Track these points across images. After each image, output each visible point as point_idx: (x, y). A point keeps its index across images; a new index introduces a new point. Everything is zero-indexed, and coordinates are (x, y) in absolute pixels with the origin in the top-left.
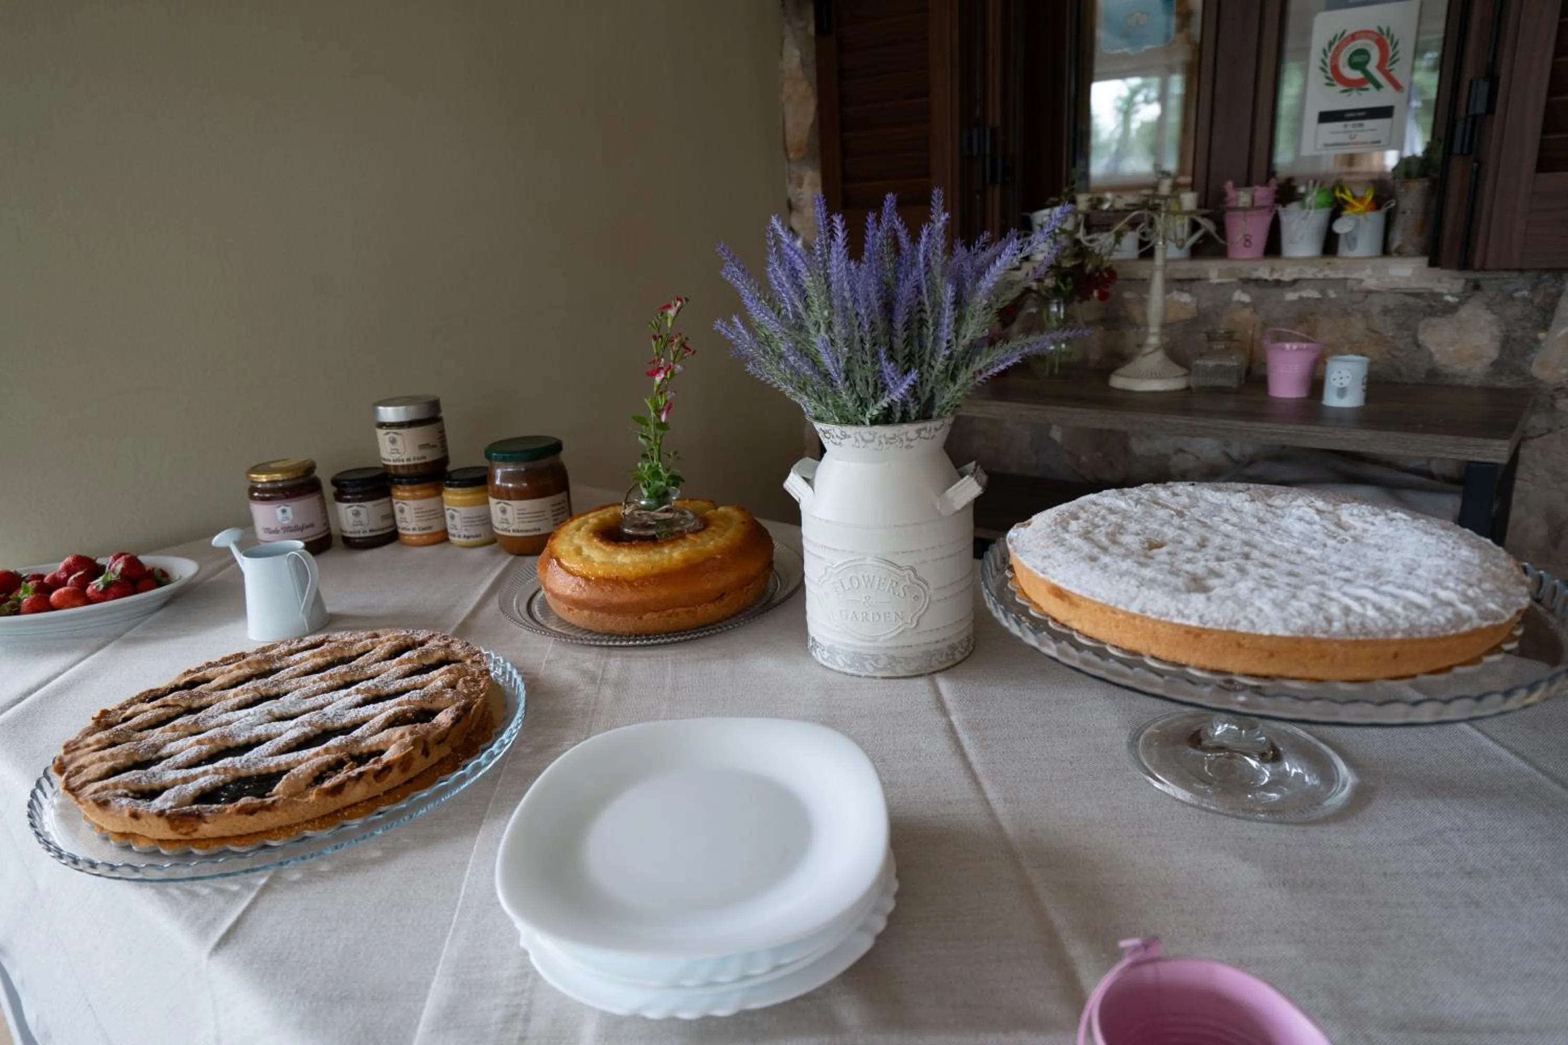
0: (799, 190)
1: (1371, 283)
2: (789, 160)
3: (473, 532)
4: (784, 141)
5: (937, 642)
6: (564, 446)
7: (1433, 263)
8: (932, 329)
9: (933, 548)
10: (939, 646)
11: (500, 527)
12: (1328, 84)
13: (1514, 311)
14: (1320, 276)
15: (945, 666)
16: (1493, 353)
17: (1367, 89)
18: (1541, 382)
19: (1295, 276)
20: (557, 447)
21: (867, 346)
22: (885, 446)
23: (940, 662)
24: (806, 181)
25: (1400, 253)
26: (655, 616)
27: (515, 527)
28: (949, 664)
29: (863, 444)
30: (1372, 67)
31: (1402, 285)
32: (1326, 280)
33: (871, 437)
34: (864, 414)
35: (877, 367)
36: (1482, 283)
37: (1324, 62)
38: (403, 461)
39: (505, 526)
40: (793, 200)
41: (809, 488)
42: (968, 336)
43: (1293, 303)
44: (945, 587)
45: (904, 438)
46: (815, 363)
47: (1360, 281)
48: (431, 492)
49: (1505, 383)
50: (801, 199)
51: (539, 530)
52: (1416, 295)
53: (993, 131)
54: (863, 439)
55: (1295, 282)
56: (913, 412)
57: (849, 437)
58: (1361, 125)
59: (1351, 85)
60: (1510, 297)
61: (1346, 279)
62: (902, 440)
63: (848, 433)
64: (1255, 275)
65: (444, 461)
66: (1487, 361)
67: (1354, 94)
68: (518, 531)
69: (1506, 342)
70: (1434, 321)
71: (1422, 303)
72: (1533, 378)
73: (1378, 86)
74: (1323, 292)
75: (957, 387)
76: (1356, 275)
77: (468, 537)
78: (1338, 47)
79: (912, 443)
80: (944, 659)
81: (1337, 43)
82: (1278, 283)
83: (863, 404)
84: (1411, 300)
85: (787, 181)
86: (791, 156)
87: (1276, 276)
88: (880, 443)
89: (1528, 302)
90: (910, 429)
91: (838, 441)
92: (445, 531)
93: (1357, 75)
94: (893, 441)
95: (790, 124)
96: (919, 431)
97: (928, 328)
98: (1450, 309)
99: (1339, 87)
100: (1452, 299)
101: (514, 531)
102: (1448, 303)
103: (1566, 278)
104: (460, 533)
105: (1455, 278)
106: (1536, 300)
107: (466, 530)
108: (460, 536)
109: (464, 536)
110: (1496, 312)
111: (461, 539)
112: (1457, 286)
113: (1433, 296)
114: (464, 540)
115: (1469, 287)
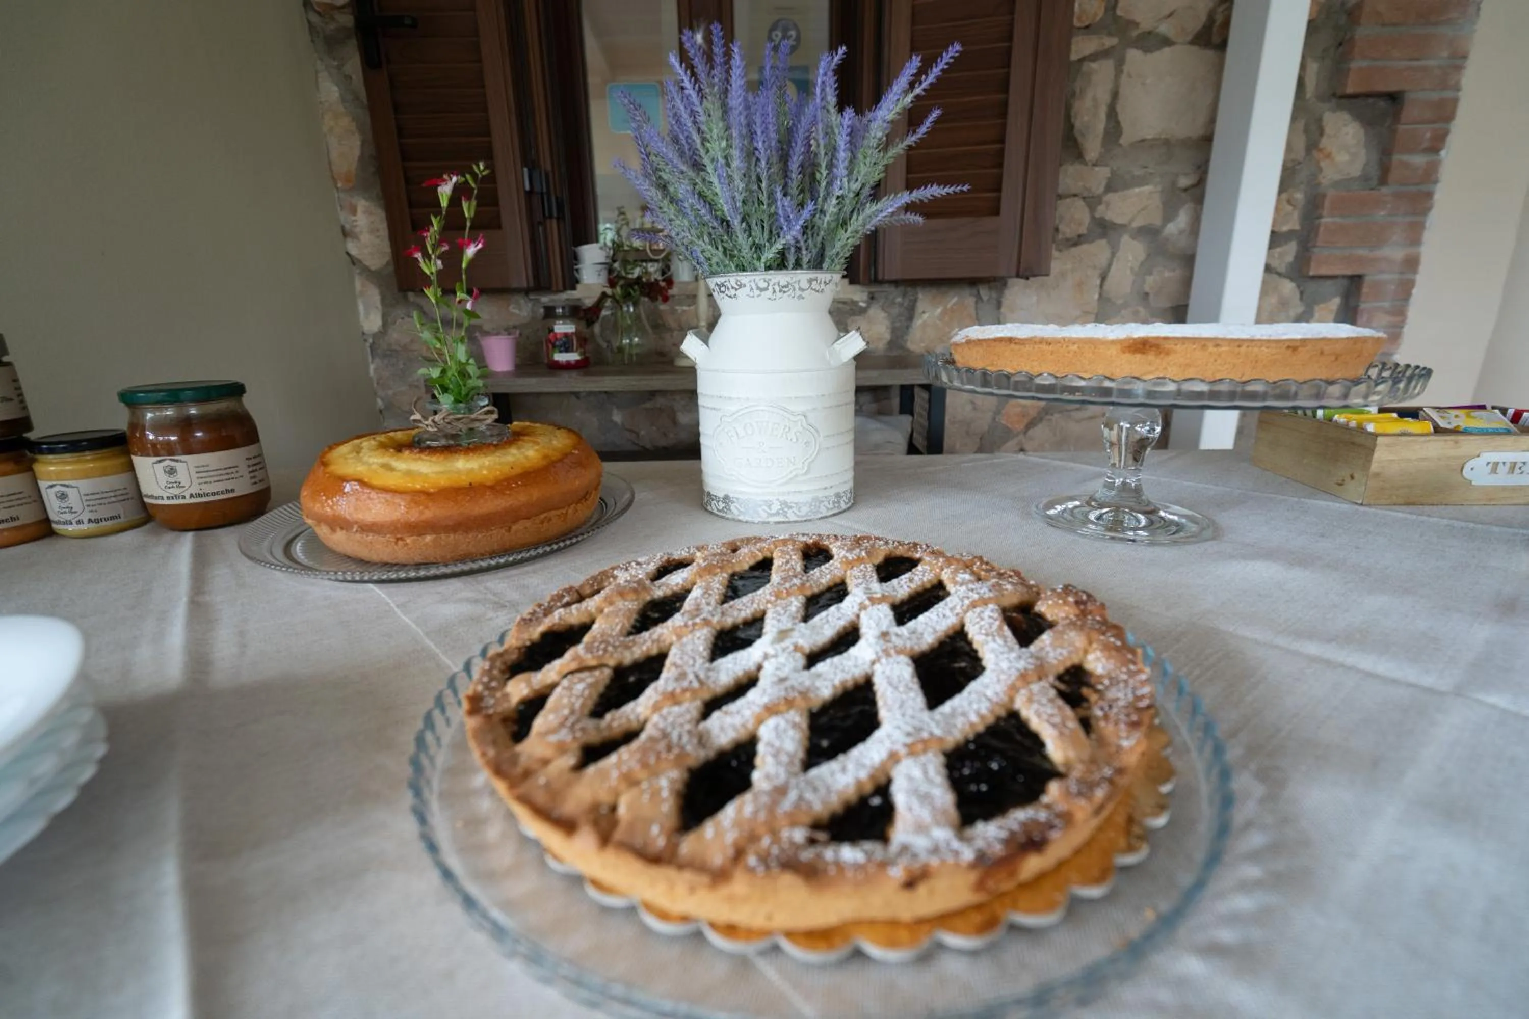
0: (354, 218)
2: (337, 189)
3: (104, 512)
4: (331, 170)
5: (826, 488)
6: (247, 388)
7: (852, 282)
8: (825, 173)
9: (823, 395)
10: (827, 493)
11: (165, 495)
13: (895, 311)
15: (831, 513)
16: (887, 336)
18: (913, 352)
20: (236, 390)
21: (764, 185)
22: (779, 294)
23: (828, 509)
24: (360, 210)
26: (527, 523)
27: (195, 490)
28: (836, 511)
29: (758, 292)
33: (765, 285)
34: (759, 259)
35: (773, 210)
36: (876, 295)
39: (176, 491)
40: (347, 227)
41: (705, 346)
42: (860, 179)
44: (833, 435)
45: (797, 287)
46: (711, 206)
48: (10, 466)
49: (895, 353)
50: (356, 226)
51: (233, 491)
52: (844, 303)
53: (547, 175)
54: (758, 288)
56: (805, 260)
57: (745, 286)
60: (893, 303)
62: (794, 290)
63: (743, 282)
65: (25, 423)
66: (885, 342)
68: (200, 495)
69: (893, 330)
70: (856, 318)
71: (848, 308)
72: (908, 350)
75: (848, 234)
77: (97, 521)
79: (804, 294)
80: (831, 506)
83: (758, 248)
84: (841, 306)
85: (339, 209)
86: (339, 185)
88: (774, 292)
89: (901, 305)
90: (802, 277)
91: (733, 292)
92: (47, 521)
94: (786, 290)
95: (334, 155)
96: (810, 281)
97: (821, 173)
98: (863, 311)
100: (862, 304)
101: (191, 496)
102: (861, 307)
103: (919, 290)
104: (80, 518)
105: (863, 292)
106: (906, 304)
107: (91, 511)
108: (79, 522)
109: (90, 521)
110: (886, 312)
111: (81, 527)
112: (865, 296)
113: (854, 303)
114: (85, 527)
115: (872, 297)
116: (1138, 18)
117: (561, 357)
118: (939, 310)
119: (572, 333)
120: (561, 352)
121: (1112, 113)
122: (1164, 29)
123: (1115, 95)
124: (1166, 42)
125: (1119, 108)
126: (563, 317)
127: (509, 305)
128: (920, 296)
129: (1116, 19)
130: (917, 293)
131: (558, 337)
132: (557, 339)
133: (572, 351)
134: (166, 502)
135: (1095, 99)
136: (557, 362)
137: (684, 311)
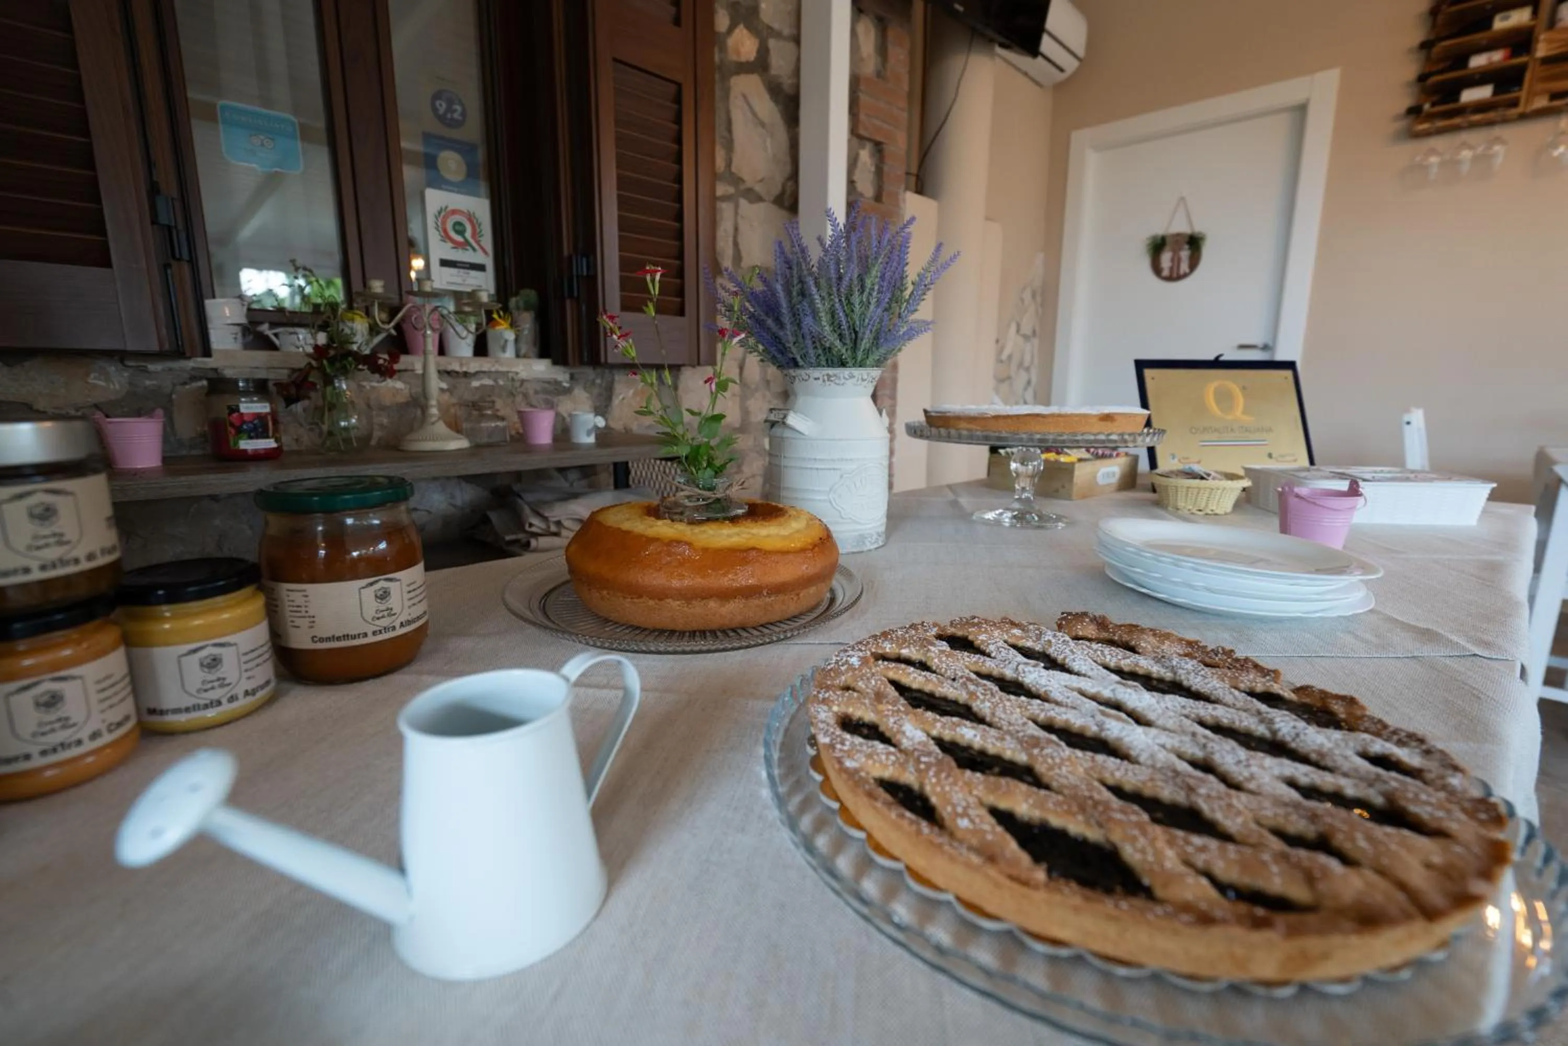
1: (523, 375)
7: (553, 363)
11: (371, 630)
12: (442, 240)
13: (596, 391)
14: (493, 369)
17: (467, 250)
19: (477, 369)
25: (525, 356)
30: (468, 234)
31: (540, 376)
32: (497, 372)
36: (576, 376)
37: (437, 224)
38: (77, 561)
43: (477, 388)
47: (517, 373)
52: (549, 383)
55: (477, 373)
58: (468, 273)
59: (457, 245)
60: (592, 383)
61: (508, 372)
64: (450, 368)
67: (460, 251)
68: (408, 623)
70: (562, 398)
71: (553, 387)
73: (474, 249)
74: (495, 381)
76: (514, 369)
78: (444, 217)
81: (443, 214)
82: (466, 374)
84: (546, 385)
87: (465, 369)
89: (600, 385)
93: (459, 238)
98: (568, 391)
99: (450, 245)
100: (566, 385)
101: (402, 625)
102: (564, 387)
103: (615, 372)
104: (233, 692)
105: (565, 372)
106: (604, 385)
107: (249, 678)
108: (232, 699)
109: (247, 693)
110: (588, 392)
111: (235, 705)
112: (567, 377)
113: (557, 383)
114: (243, 703)
115: (572, 377)
116: (746, 178)
117: (247, 445)
118: (631, 392)
119: (267, 414)
120: (251, 438)
121: (736, 244)
122: (758, 188)
123: (736, 229)
124: (760, 199)
125: (740, 240)
126: (246, 393)
127: (87, 375)
128: (617, 378)
129: (732, 174)
130: (613, 375)
131: (246, 418)
132: (244, 422)
133: (267, 437)
134: (371, 639)
135: (725, 231)
136: (245, 451)
137: (373, 388)
